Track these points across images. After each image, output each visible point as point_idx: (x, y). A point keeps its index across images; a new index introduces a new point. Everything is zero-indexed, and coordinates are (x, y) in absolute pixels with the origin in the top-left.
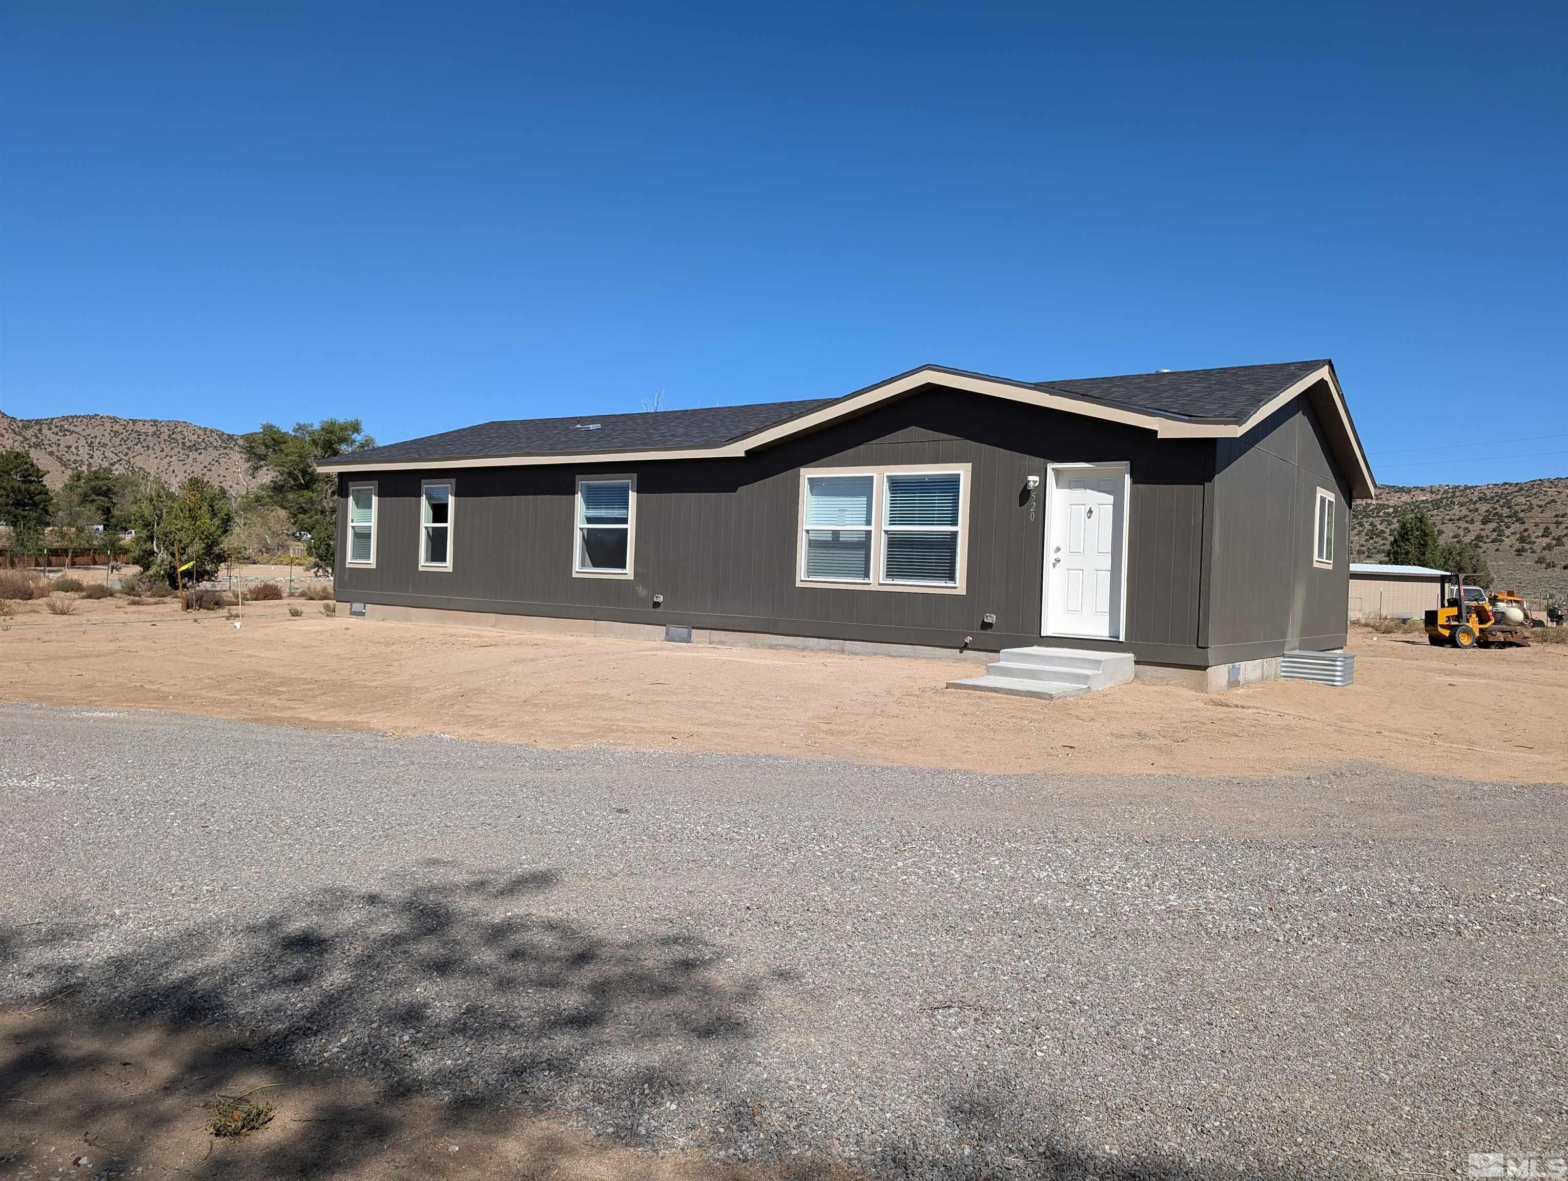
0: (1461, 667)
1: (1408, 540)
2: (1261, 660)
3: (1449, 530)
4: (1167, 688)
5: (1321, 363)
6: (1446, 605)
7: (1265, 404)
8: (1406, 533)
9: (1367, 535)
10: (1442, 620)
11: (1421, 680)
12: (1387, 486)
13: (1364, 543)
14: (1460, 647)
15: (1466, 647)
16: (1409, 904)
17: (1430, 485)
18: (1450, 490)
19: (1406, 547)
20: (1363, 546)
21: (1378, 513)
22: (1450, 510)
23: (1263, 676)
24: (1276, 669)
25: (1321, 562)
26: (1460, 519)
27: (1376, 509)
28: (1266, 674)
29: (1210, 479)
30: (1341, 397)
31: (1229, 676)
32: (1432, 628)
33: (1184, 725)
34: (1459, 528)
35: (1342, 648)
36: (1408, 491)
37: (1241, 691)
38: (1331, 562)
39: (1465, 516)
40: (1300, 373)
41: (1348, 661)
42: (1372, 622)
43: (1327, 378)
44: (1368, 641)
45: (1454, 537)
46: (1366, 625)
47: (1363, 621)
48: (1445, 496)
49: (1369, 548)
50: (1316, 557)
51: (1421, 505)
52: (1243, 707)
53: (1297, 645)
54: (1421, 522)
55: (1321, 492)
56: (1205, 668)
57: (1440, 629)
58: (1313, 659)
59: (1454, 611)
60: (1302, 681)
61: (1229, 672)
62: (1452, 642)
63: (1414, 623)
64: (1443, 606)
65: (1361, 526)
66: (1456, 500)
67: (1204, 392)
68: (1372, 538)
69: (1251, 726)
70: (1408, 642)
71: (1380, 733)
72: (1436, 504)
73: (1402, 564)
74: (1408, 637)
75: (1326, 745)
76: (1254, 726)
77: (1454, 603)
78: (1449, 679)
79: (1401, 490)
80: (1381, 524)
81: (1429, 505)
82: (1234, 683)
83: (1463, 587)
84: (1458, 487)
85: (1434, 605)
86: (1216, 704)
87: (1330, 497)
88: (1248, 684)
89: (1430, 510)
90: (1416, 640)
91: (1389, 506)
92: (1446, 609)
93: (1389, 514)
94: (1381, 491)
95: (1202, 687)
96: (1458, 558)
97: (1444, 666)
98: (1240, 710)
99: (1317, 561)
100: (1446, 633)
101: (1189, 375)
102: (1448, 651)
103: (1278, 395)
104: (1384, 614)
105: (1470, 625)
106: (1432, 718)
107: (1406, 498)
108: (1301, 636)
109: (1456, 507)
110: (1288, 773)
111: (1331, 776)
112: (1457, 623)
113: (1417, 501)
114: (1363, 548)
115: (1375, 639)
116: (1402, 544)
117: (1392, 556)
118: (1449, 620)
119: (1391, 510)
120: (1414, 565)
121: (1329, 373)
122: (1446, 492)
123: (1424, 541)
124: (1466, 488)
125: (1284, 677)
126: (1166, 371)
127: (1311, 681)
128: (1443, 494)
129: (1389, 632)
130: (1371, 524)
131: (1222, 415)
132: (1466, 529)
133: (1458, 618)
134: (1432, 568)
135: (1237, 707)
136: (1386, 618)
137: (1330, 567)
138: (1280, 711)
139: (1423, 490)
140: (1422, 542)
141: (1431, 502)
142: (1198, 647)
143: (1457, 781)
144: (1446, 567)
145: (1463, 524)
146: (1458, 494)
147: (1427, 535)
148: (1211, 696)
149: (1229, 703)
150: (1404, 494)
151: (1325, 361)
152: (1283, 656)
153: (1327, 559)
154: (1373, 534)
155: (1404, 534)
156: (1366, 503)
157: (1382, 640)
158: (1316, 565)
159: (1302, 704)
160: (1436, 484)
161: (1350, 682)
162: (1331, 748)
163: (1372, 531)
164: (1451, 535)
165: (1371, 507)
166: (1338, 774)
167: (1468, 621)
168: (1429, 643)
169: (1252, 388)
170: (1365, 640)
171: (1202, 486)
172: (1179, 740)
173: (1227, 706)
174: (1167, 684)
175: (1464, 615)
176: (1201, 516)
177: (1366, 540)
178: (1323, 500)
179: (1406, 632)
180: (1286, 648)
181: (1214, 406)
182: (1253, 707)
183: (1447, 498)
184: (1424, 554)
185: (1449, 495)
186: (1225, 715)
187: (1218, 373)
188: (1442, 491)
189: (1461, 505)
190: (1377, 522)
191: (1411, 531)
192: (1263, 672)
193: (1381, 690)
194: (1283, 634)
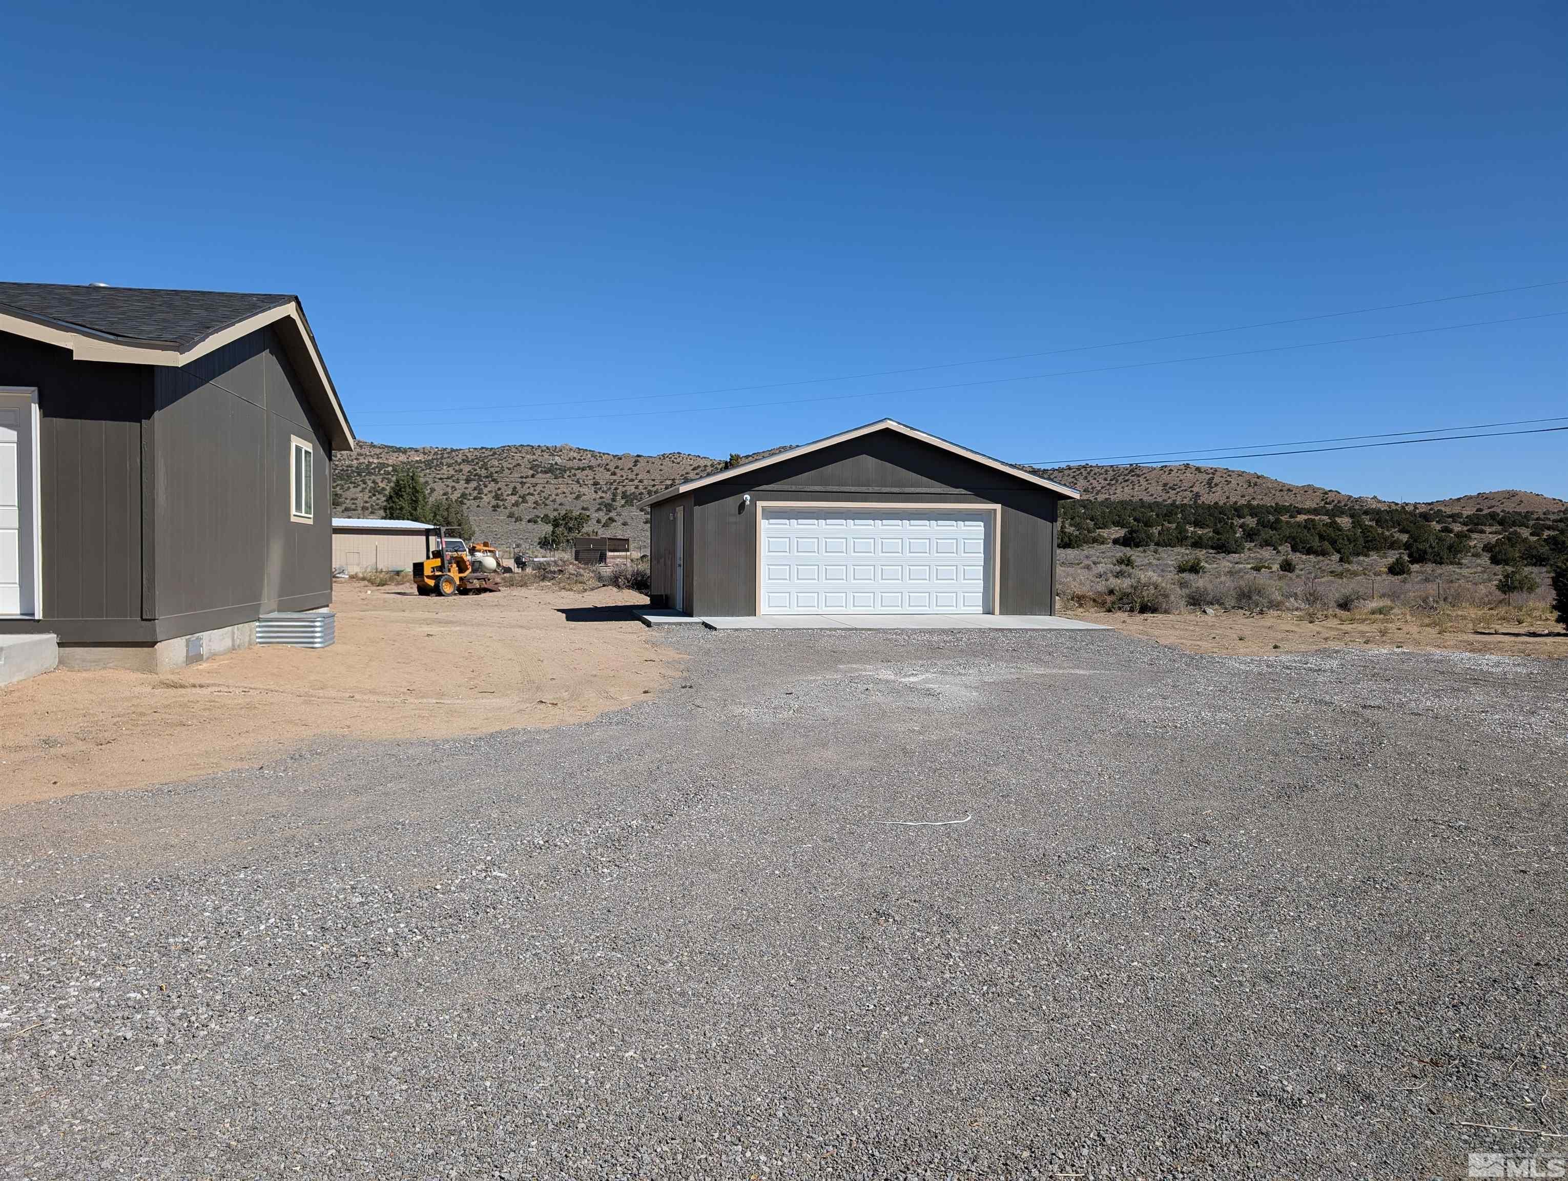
0: (442, 615)
1: (402, 496)
2: (230, 628)
3: (439, 488)
4: (103, 672)
5: (286, 298)
6: (431, 556)
7: (217, 331)
8: (400, 490)
9: (370, 492)
10: (427, 571)
11: (403, 633)
12: (386, 446)
13: (367, 499)
14: (444, 596)
15: (449, 595)
16: (345, 925)
17: (423, 446)
18: (439, 452)
19: (400, 503)
20: (366, 502)
21: (379, 471)
22: (439, 470)
23: (233, 645)
24: (250, 636)
25: (300, 516)
26: (448, 478)
27: (377, 467)
28: (238, 642)
29: (149, 416)
30: (312, 339)
31: (187, 651)
32: (420, 579)
33: (115, 720)
34: (448, 486)
35: (327, 606)
36: (405, 451)
37: (204, 666)
38: (311, 516)
39: (453, 476)
40: (261, 304)
41: (327, 621)
42: (368, 576)
43: (295, 316)
44: (363, 595)
45: (444, 494)
46: (364, 579)
47: (361, 575)
48: (435, 457)
49: (372, 505)
50: (293, 511)
51: (416, 465)
52: (201, 686)
53: (275, 606)
54: (413, 479)
55: (295, 441)
56: (152, 644)
57: (426, 580)
58: (292, 621)
59: (438, 562)
60: (280, 646)
61: (187, 646)
62: (436, 591)
63: (407, 575)
64: (428, 557)
65: (365, 483)
66: (444, 461)
67: (144, 312)
68: (374, 495)
69: (204, 710)
70: (399, 593)
71: (353, 697)
72: (428, 464)
73: (398, 518)
74: (400, 589)
75: (291, 722)
76: (209, 709)
77: (438, 554)
78: (427, 629)
79: (398, 450)
80: (382, 482)
81: (422, 465)
82: (194, 658)
83: (445, 540)
84: (445, 449)
85: (421, 558)
86: (168, 686)
87: (307, 446)
88: (213, 656)
89: (423, 470)
90: (407, 591)
91: (388, 465)
92: (430, 560)
93: (389, 473)
94: (381, 450)
95: (150, 667)
96: (445, 513)
97: (427, 615)
98: (198, 690)
99: (294, 515)
100: (431, 583)
101: (130, 292)
102: (433, 599)
103: (233, 324)
104: (380, 567)
105: (451, 574)
106: (408, 673)
107: (403, 458)
108: (280, 596)
109: (445, 467)
110: (239, 765)
111: (289, 760)
112: (440, 573)
113: (412, 461)
114: (367, 505)
115: (369, 592)
116: (397, 500)
117: (388, 511)
118: (434, 571)
119: (390, 469)
120: (408, 519)
121: (297, 310)
122: (436, 453)
123: (415, 497)
124: (452, 450)
125: (260, 643)
126: (102, 285)
127: (289, 646)
128: (434, 455)
129: (383, 585)
130: (374, 482)
131: (158, 338)
132: (453, 487)
133: (441, 568)
134: (423, 522)
135: (194, 686)
136: (381, 571)
137: (311, 522)
138: (246, 685)
139: (417, 451)
140: (414, 499)
141: (424, 462)
142: (143, 620)
143: (421, 743)
144: (435, 521)
145: (450, 483)
146: (446, 455)
147: (417, 492)
148: (161, 677)
149: (183, 682)
150: (401, 454)
151: (291, 296)
152: (258, 620)
153: (306, 513)
154: (375, 491)
155: (398, 491)
156: (369, 462)
157: (377, 593)
158: (293, 519)
159: (273, 674)
160: (428, 446)
161: (332, 642)
162: (297, 724)
163: (374, 488)
164: (442, 492)
165: (373, 466)
166: (297, 756)
167: (449, 571)
168: (417, 593)
169: (203, 313)
170: (359, 594)
171: (139, 424)
172: (104, 742)
173: (182, 686)
174: (104, 668)
175: (446, 565)
176: (139, 460)
177: (370, 497)
178: (298, 450)
179: (398, 584)
180: (261, 611)
181: (152, 328)
182: (214, 685)
183: (437, 459)
184: (415, 510)
185: (439, 457)
186: (174, 700)
187: (168, 294)
188: (433, 452)
189: (449, 466)
190: (378, 479)
191: (405, 487)
192: (233, 640)
193: (362, 648)
194: (257, 596)
